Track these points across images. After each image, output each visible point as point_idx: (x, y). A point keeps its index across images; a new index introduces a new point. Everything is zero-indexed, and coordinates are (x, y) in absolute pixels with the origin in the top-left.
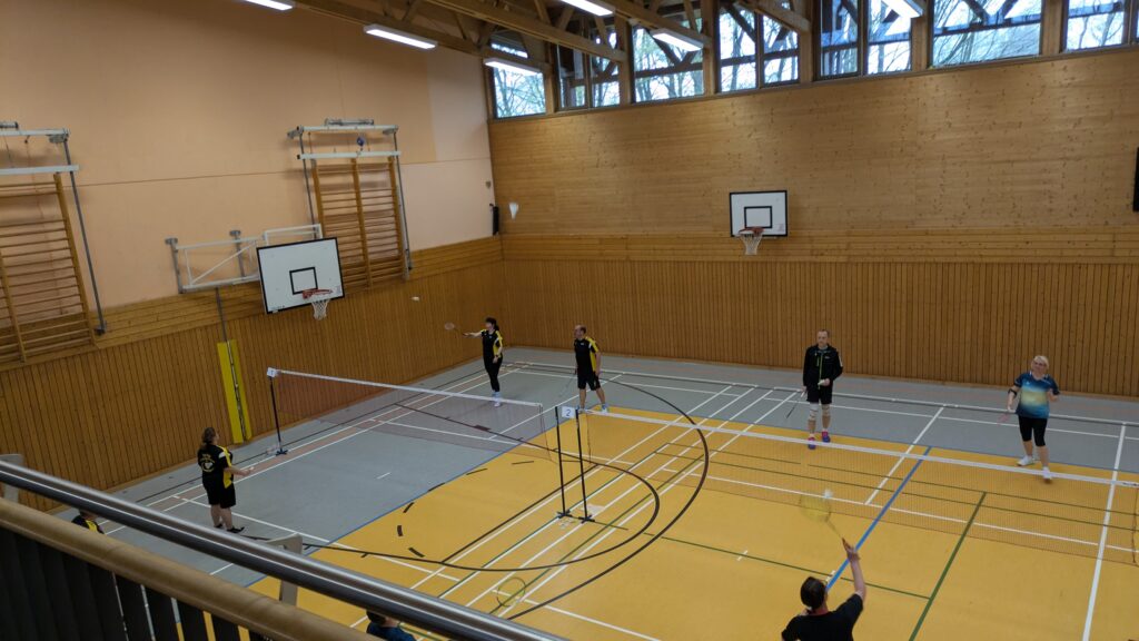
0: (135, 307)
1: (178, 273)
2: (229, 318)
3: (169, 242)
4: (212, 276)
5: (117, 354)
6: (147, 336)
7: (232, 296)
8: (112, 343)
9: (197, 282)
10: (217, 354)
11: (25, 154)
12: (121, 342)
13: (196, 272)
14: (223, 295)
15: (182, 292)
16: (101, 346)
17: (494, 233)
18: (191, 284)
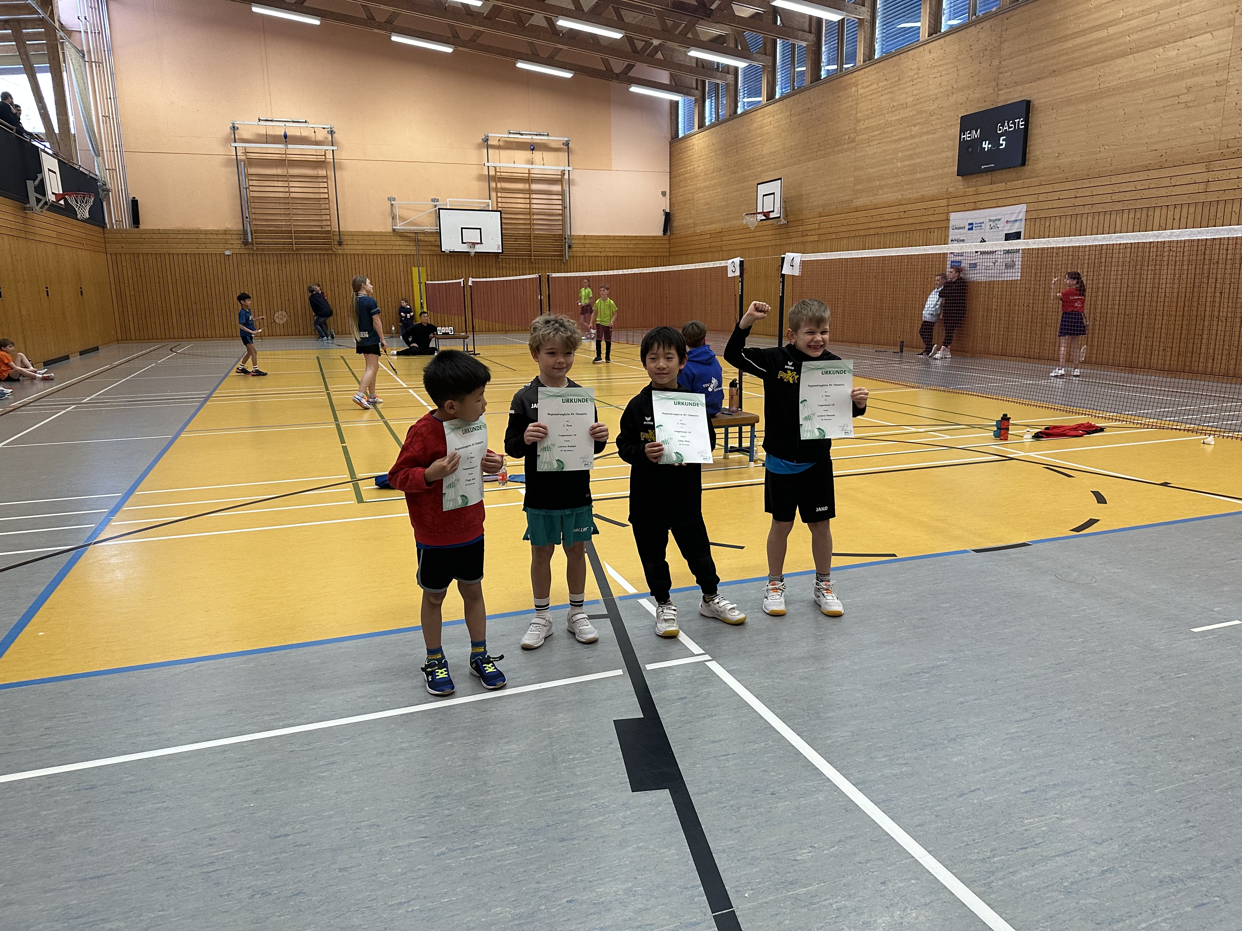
0: (363, 234)
1: (393, 218)
2: (422, 252)
3: (390, 199)
4: (411, 223)
5: (349, 258)
6: (368, 252)
7: (426, 239)
8: (347, 252)
9: (403, 225)
10: (412, 273)
11: (314, 139)
12: (352, 252)
13: (403, 219)
14: (421, 237)
15: (394, 230)
16: (340, 252)
17: (664, 234)
18: (399, 227)
